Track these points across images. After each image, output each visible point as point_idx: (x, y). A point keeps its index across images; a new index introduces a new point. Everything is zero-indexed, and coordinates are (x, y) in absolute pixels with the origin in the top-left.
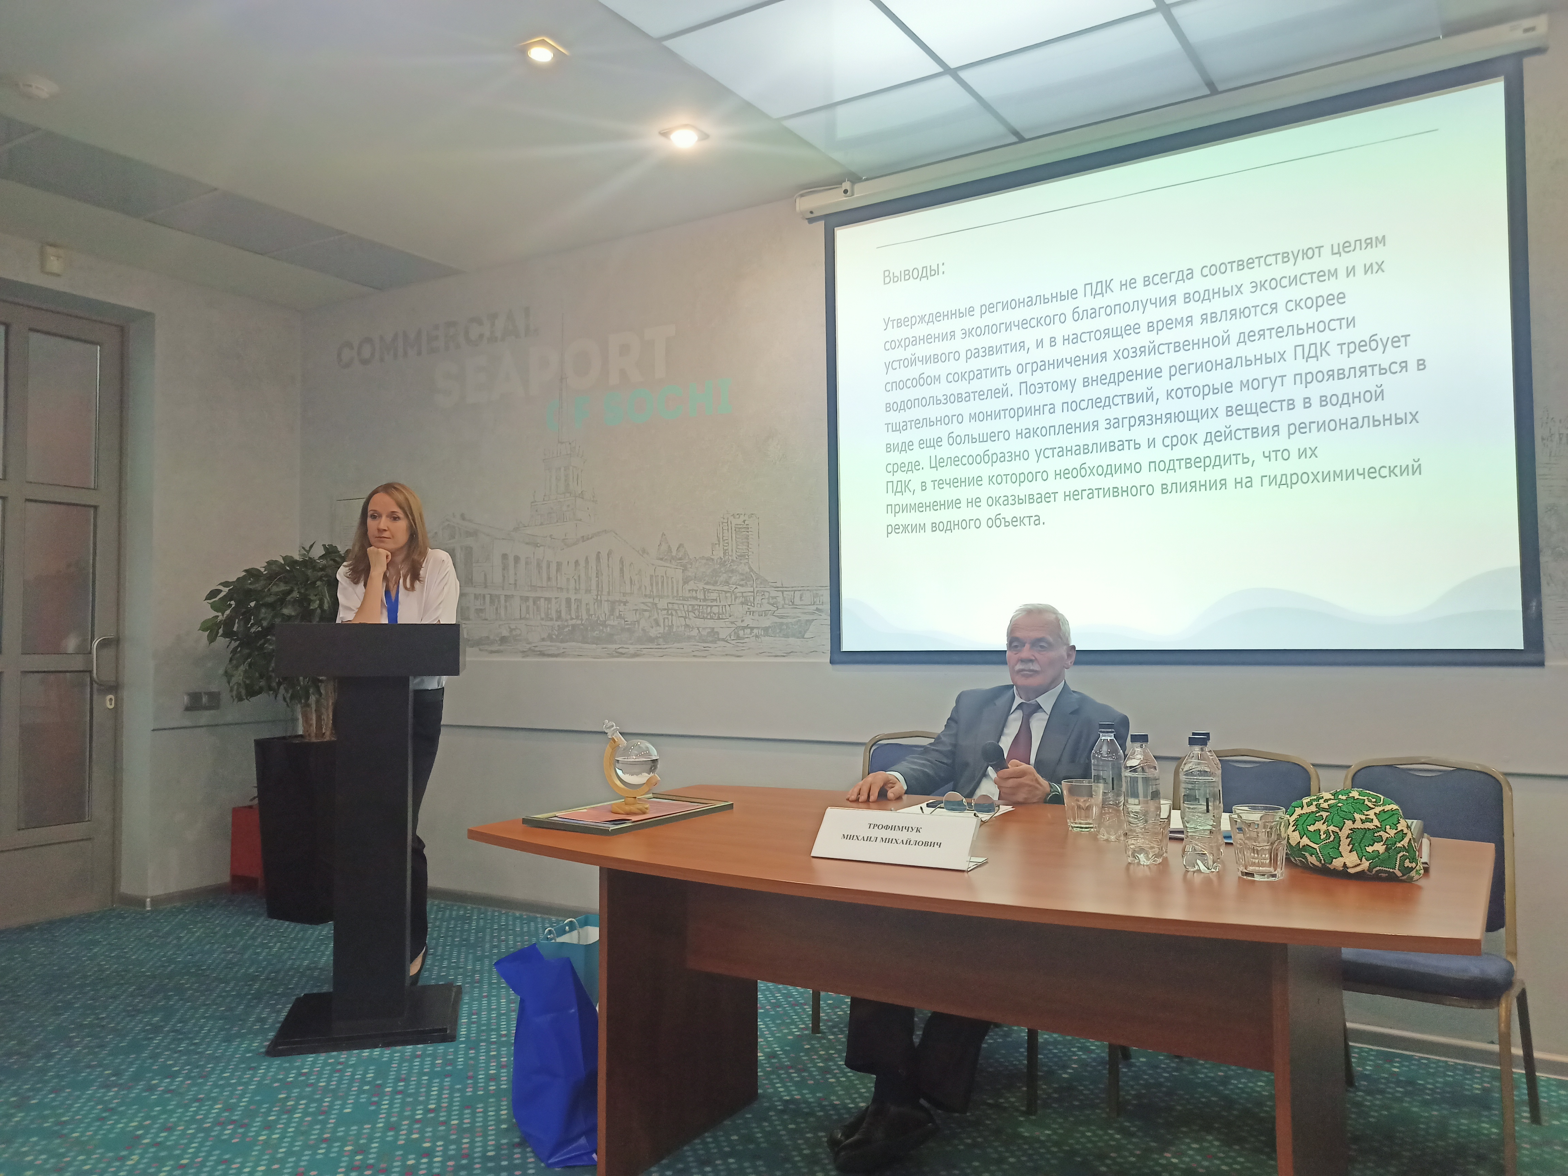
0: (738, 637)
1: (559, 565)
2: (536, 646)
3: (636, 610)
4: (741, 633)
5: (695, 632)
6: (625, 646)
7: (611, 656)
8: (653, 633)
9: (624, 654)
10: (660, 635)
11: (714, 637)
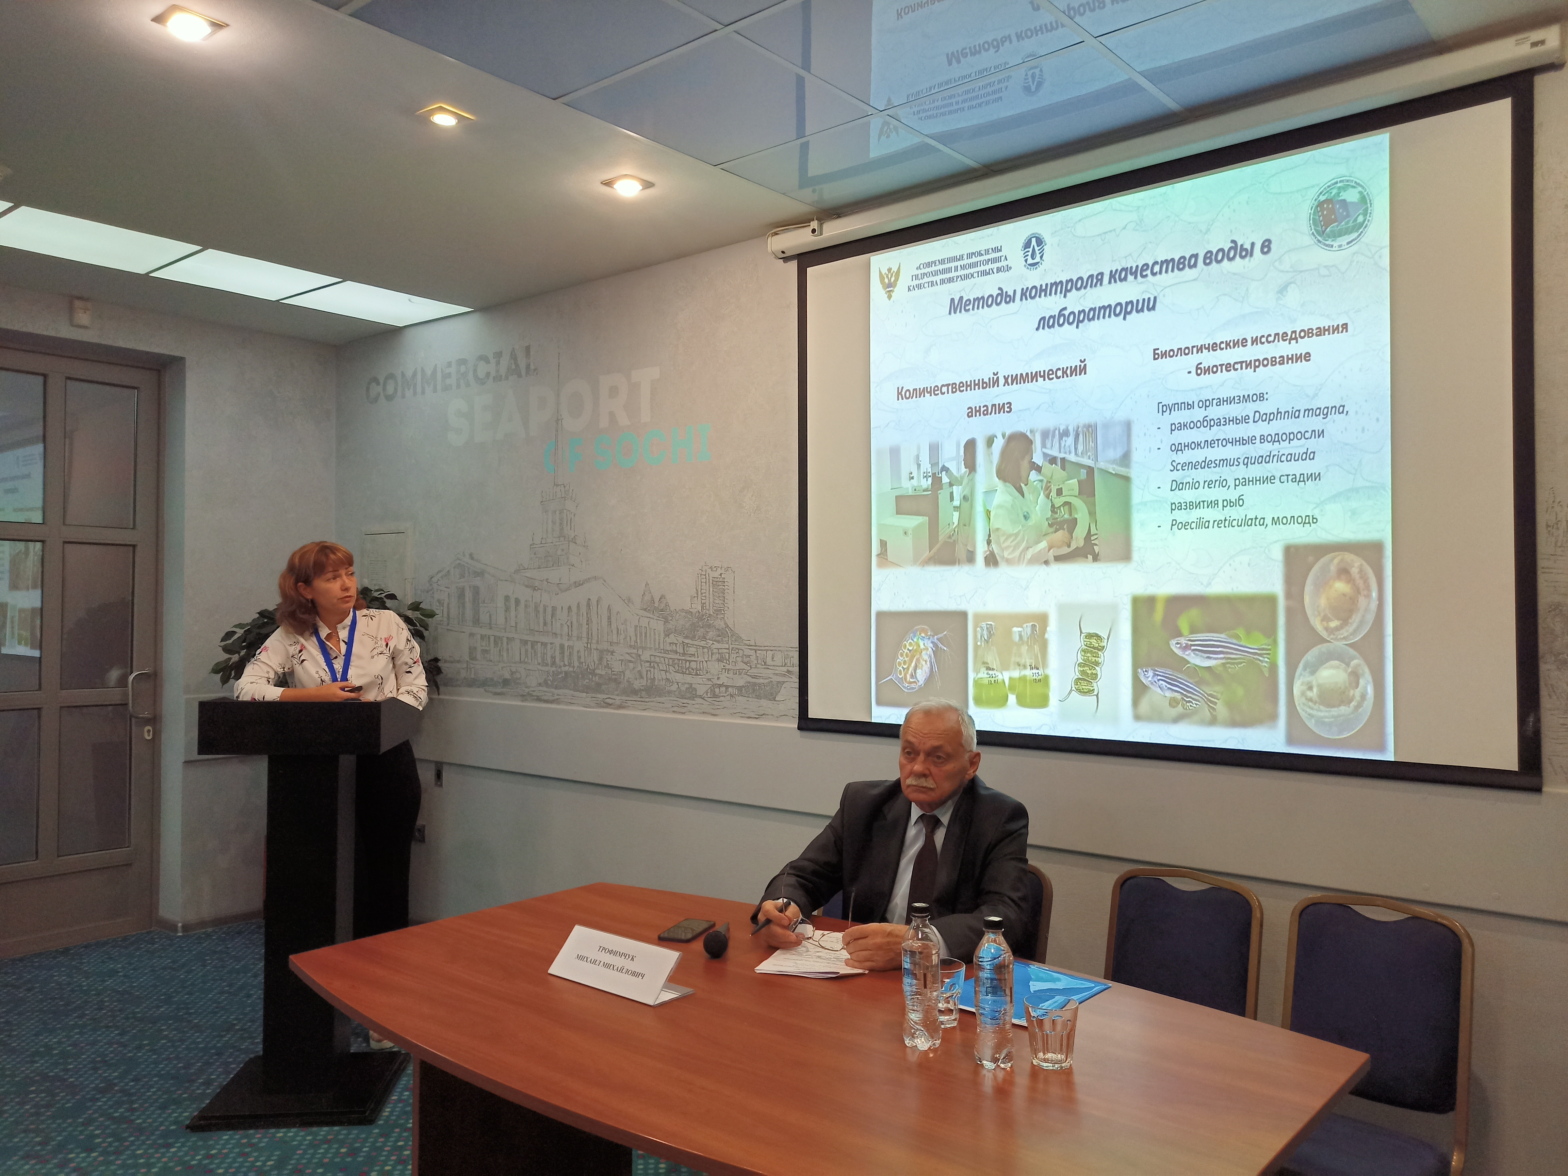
0: (715, 696)
1: (554, 609)
2: (534, 691)
3: (622, 660)
4: (717, 690)
5: (674, 687)
6: (612, 697)
7: (599, 705)
8: (637, 684)
9: (611, 705)
10: (642, 688)
11: (691, 693)
